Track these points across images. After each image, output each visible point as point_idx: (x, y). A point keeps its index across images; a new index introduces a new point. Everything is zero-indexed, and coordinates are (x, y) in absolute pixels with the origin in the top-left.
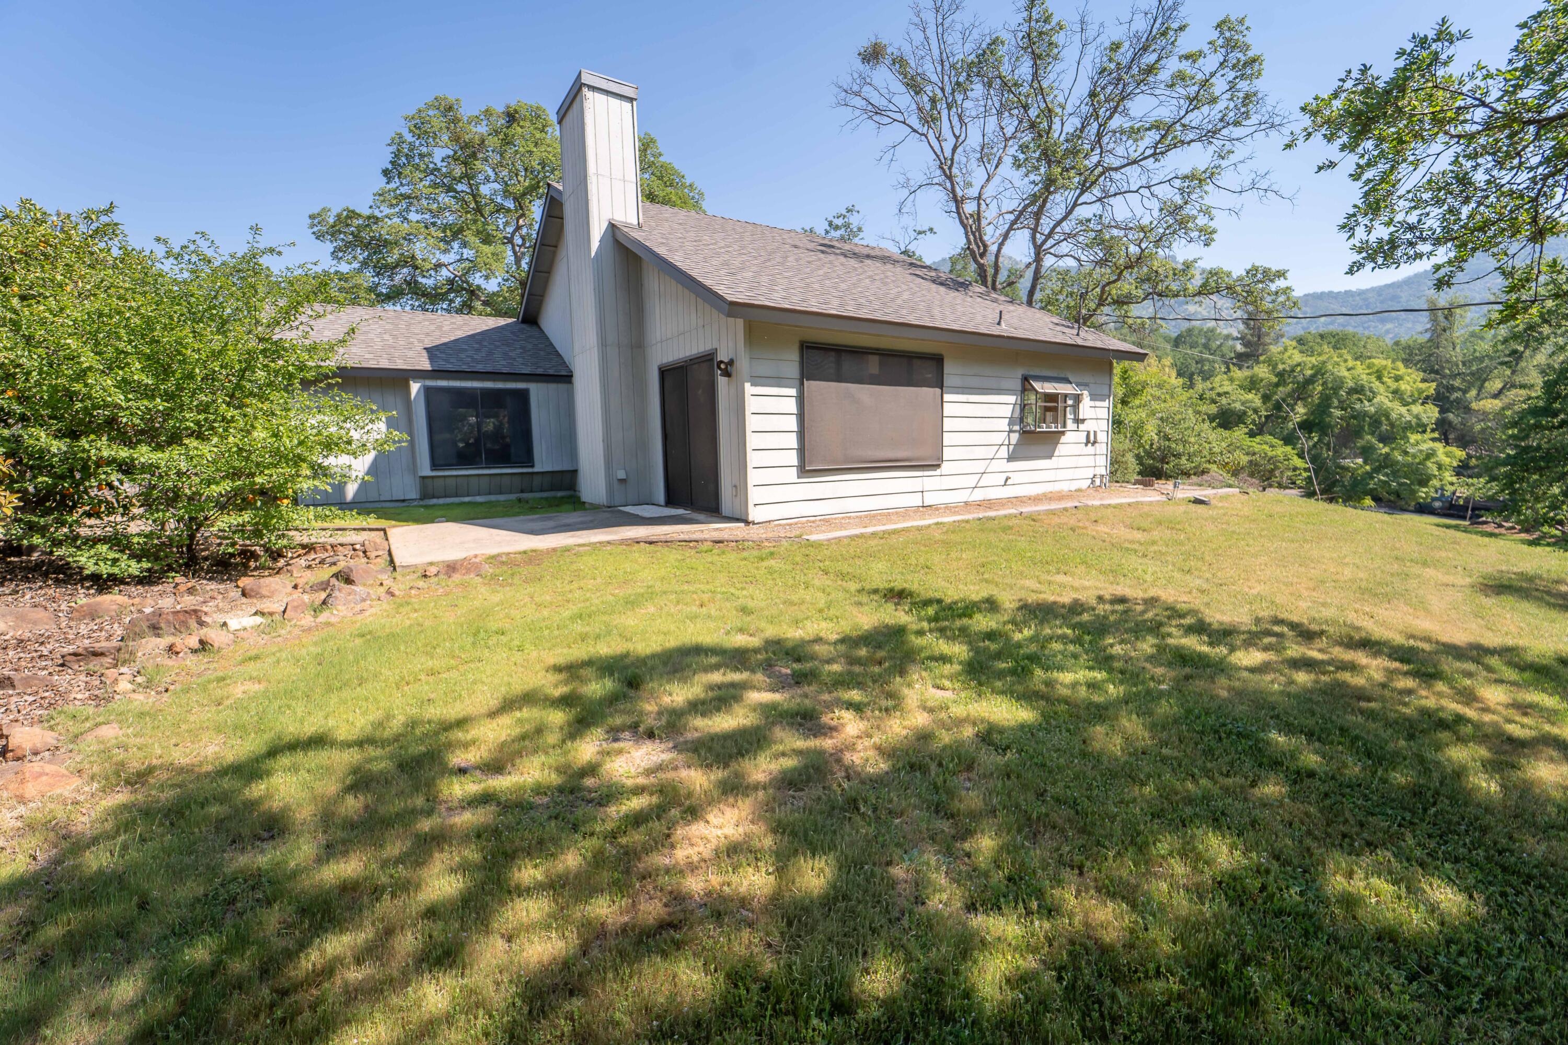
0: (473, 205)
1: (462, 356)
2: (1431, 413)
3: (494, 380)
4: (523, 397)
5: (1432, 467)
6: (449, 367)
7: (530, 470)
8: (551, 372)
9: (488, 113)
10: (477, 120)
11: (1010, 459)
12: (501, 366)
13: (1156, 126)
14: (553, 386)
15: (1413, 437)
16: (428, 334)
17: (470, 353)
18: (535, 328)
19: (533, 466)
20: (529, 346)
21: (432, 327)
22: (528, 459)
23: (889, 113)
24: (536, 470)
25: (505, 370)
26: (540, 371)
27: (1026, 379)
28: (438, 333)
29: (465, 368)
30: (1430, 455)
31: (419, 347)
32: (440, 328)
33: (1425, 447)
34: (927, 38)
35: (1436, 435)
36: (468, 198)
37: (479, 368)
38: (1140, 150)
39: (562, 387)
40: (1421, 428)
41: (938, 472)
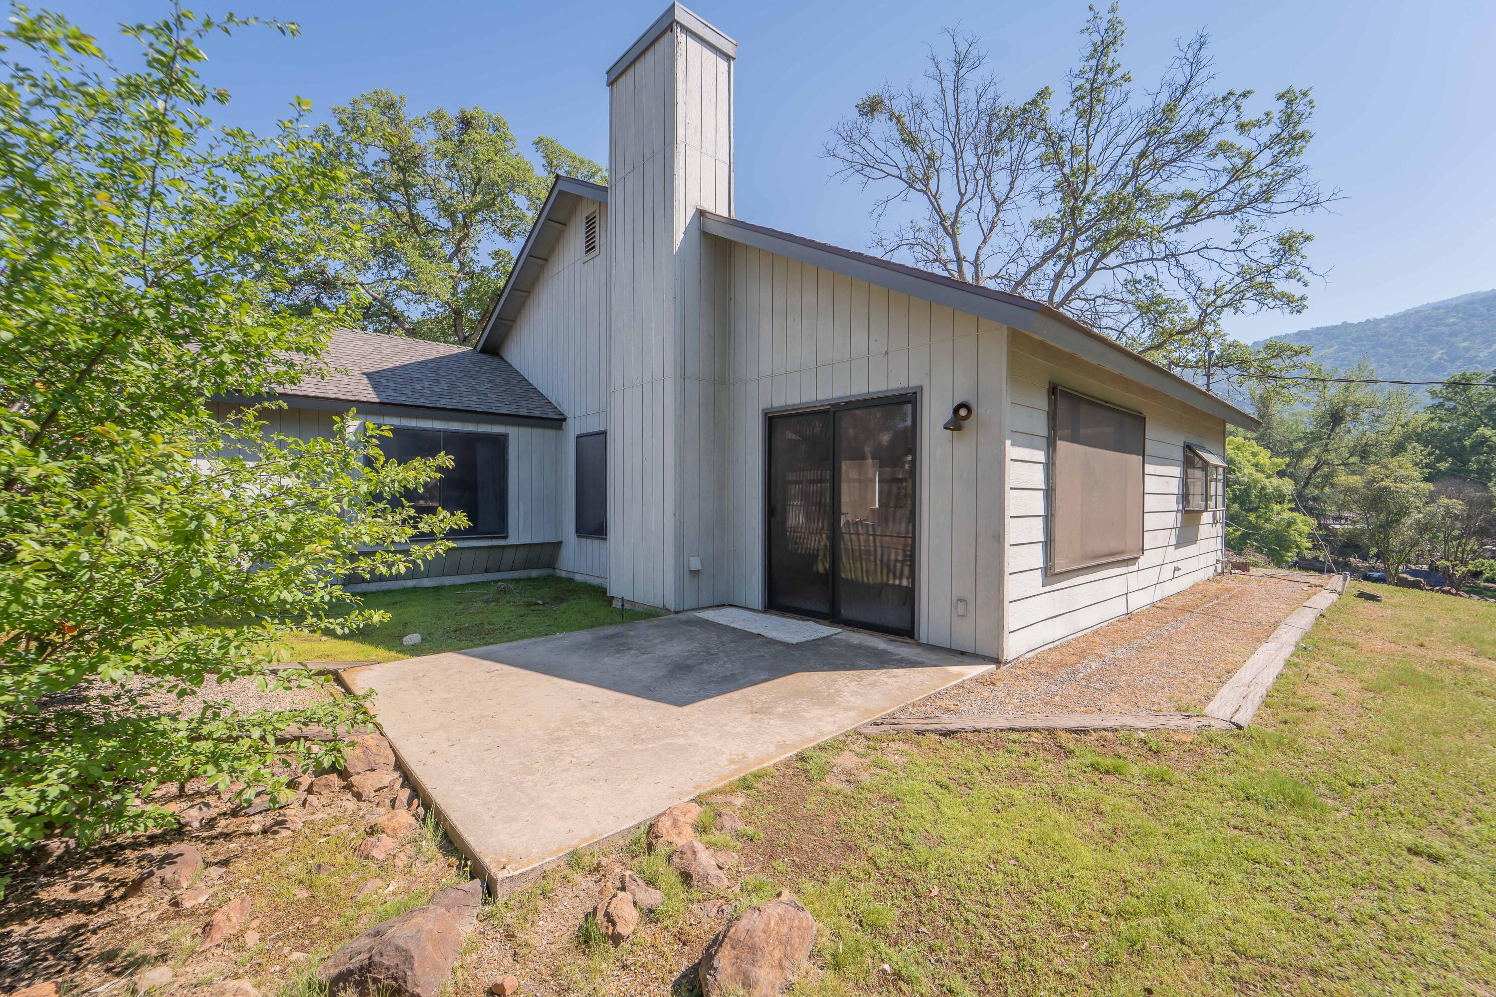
0: (407, 218)
1: (417, 386)
2: (1288, 486)
3: (463, 421)
4: (500, 443)
5: (1293, 534)
6: (402, 400)
7: (502, 542)
8: (537, 413)
9: (438, 116)
10: (420, 125)
11: (1178, 546)
12: (471, 402)
13: (1184, 196)
14: (537, 432)
15: (1277, 507)
16: (364, 357)
17: (427, 383)
18: (497, 359)
19: (506, 538)
20: (499, 381)
21: (369, 349)
22: (501, 528)
23: (883, 167)
24: (510, 542)
25: (479, 408)
26: (522, 412)
27: (1188, 447)
28: (377, 356)
29: (423, 402)
30: (1290, 524)
31: (356, 372)
32: (379, 350)
33: (1287, 515)
34: (943, 91)
35: (1293, 505)
36: (402, 209)
37: (444, 403)
38: (1166, 219)
39: (550, 433)
40: (1280, 498)
41: (1135, 568)
